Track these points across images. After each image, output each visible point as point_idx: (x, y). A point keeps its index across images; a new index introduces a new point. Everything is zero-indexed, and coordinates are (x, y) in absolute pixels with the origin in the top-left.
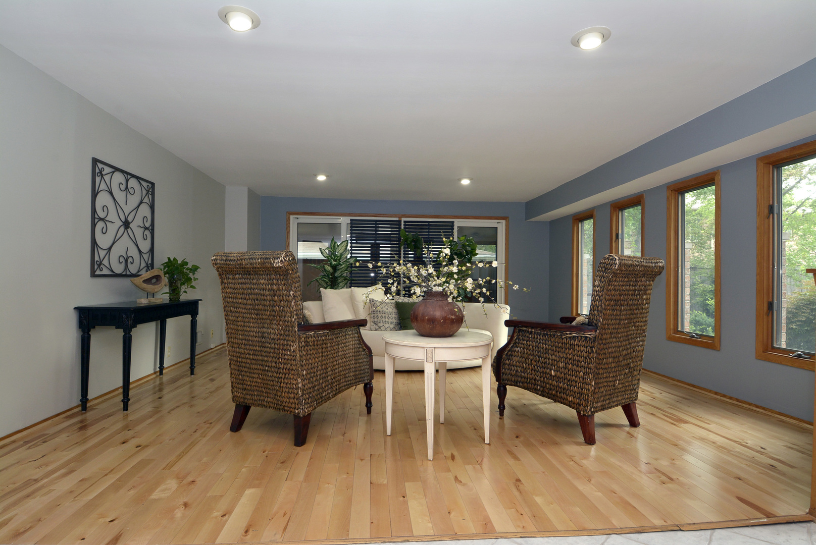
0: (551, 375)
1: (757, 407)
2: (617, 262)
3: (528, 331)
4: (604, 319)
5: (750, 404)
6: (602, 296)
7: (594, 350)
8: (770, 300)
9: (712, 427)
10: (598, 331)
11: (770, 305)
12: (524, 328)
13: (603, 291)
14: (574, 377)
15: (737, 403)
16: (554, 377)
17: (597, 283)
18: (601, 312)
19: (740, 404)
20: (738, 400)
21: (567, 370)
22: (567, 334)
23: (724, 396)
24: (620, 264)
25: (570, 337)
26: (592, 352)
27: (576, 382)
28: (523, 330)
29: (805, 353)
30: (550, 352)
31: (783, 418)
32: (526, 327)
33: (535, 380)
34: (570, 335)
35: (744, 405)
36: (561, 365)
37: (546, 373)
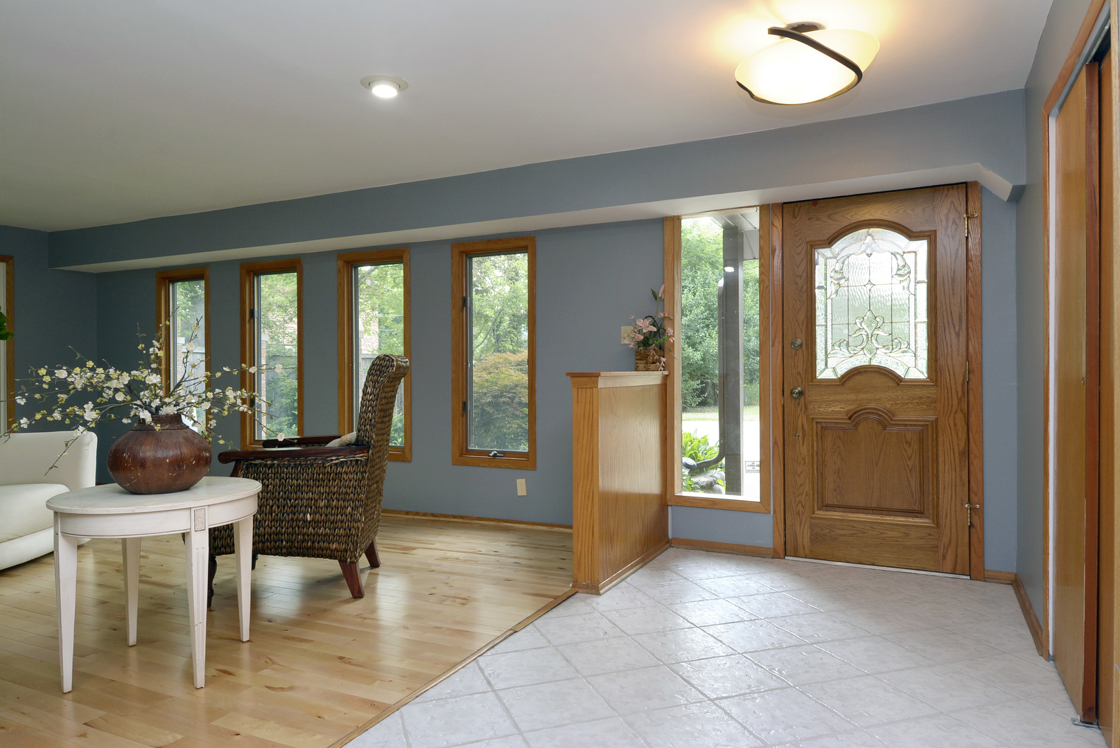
0: (305, 521)
1: (455, 517)
2: (395, 363)
3: (266, 465)
4: (376, 435)
5: (446, 516)
6: (376, 406)
7: (366, 476)
8: (464, 400)
9: (437, 545)
10: (370, 451)
11: (465, 405)
12: (258, 462)
13: (377, 399)
14: (339, 516)
15: (432, 518)
16: (310, 522)
17: (369, 390)
18: (374, 426)
19: (436, 518)
20: (433, 515)
21: (329, 509)
22: (332, 460)
23: (417, 514)
24: (397, 364)
25: (336, 464)
26: (363, 477)
27: (342, 522)
28: (256, 465)
29: (499, 452)
30: (305, 488)
31: (482, 522)
32: (263, 459)
33: (280, 533)
34: (337, 461)
35: (441, 519)
36: (322, 504)
37: (298, 520)
